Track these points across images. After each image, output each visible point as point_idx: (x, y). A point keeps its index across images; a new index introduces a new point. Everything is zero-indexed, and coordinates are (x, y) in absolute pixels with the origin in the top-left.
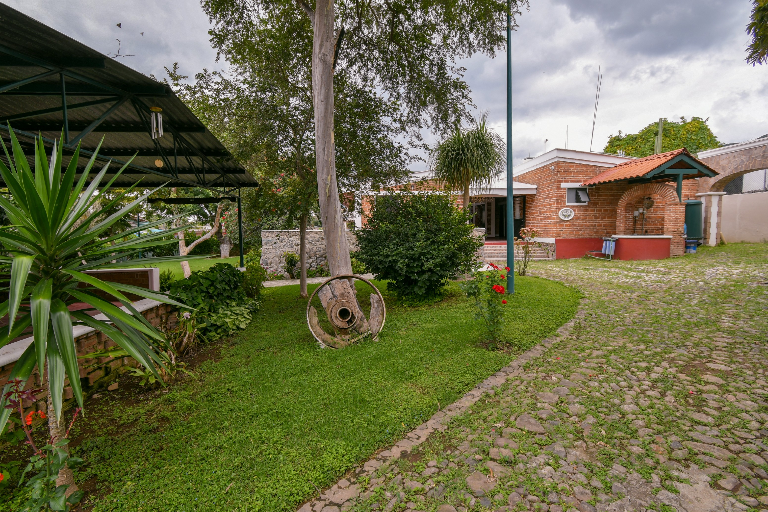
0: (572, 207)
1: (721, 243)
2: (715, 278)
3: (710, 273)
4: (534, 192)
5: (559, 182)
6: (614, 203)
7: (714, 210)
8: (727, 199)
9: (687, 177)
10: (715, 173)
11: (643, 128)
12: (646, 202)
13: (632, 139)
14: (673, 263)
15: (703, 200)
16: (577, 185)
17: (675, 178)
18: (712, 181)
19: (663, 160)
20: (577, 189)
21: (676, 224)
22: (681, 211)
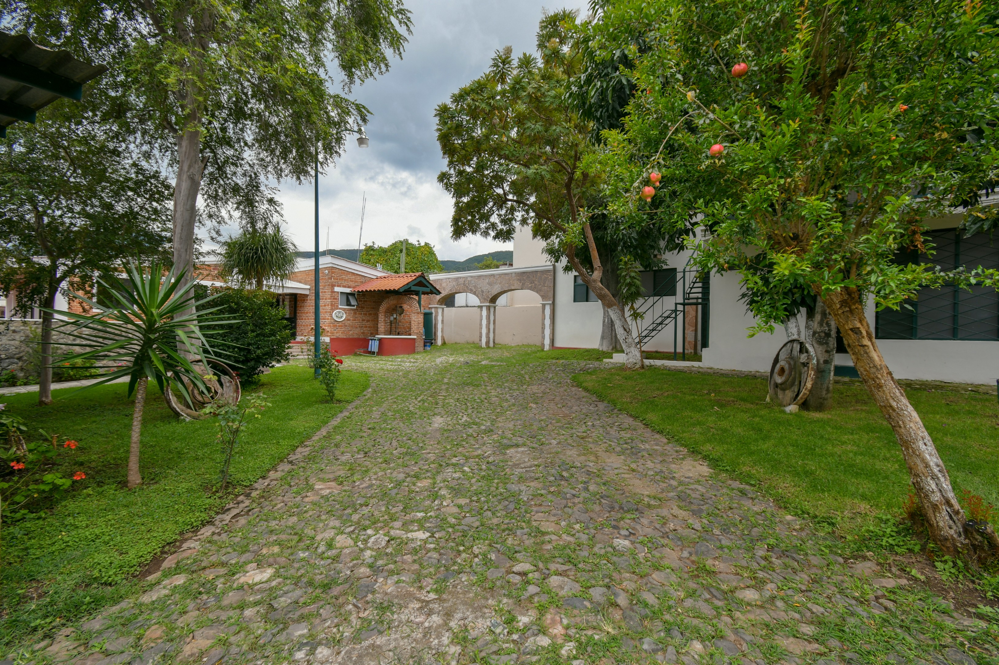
0: (344, 309)
1: (444, 343)
2: (441, 363)
3: (438, 360)
4: (307, 292)
5: (333, 286)
6: (376, 308)
7: (440, 318)
8: (447, 310)
9: (424, 293)
10: (440, 293)
11: (390, 244)
12: (399, 309)
13: (383, 251)
14: (418, 356)
15: (433, 311)
16: (348, 290)
17: (417, 293)
18: (438, 297)
19: (410, 279)
20: (348, 294)
21: (418, 328)
22: (421, 318)
